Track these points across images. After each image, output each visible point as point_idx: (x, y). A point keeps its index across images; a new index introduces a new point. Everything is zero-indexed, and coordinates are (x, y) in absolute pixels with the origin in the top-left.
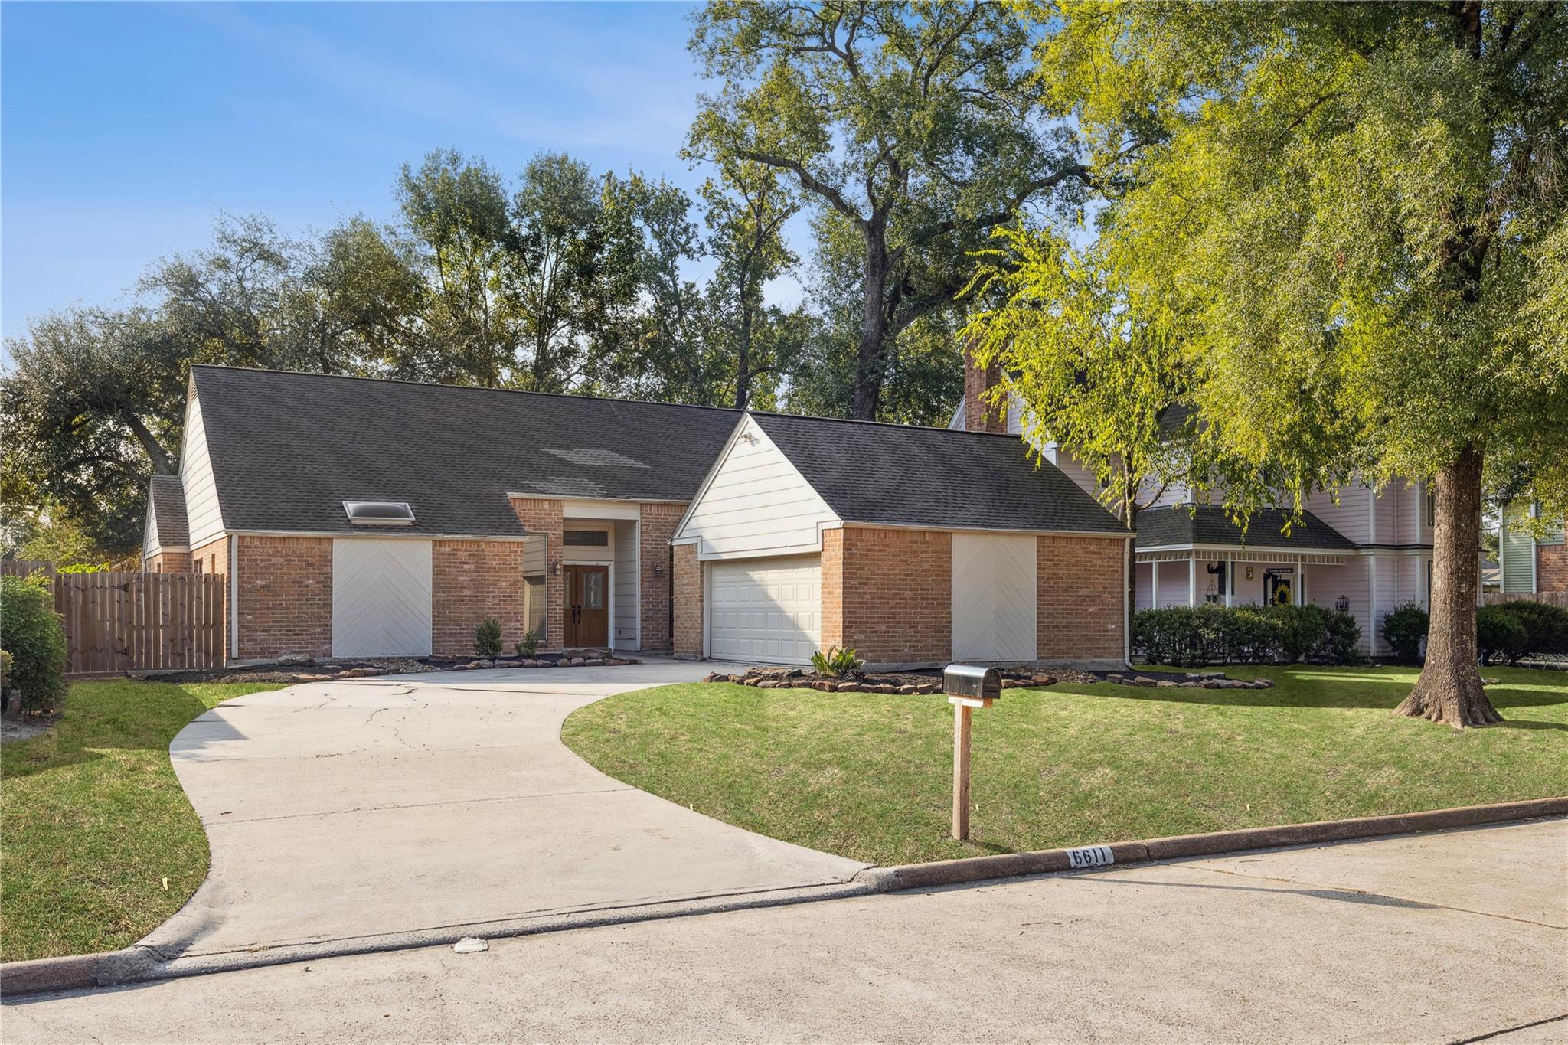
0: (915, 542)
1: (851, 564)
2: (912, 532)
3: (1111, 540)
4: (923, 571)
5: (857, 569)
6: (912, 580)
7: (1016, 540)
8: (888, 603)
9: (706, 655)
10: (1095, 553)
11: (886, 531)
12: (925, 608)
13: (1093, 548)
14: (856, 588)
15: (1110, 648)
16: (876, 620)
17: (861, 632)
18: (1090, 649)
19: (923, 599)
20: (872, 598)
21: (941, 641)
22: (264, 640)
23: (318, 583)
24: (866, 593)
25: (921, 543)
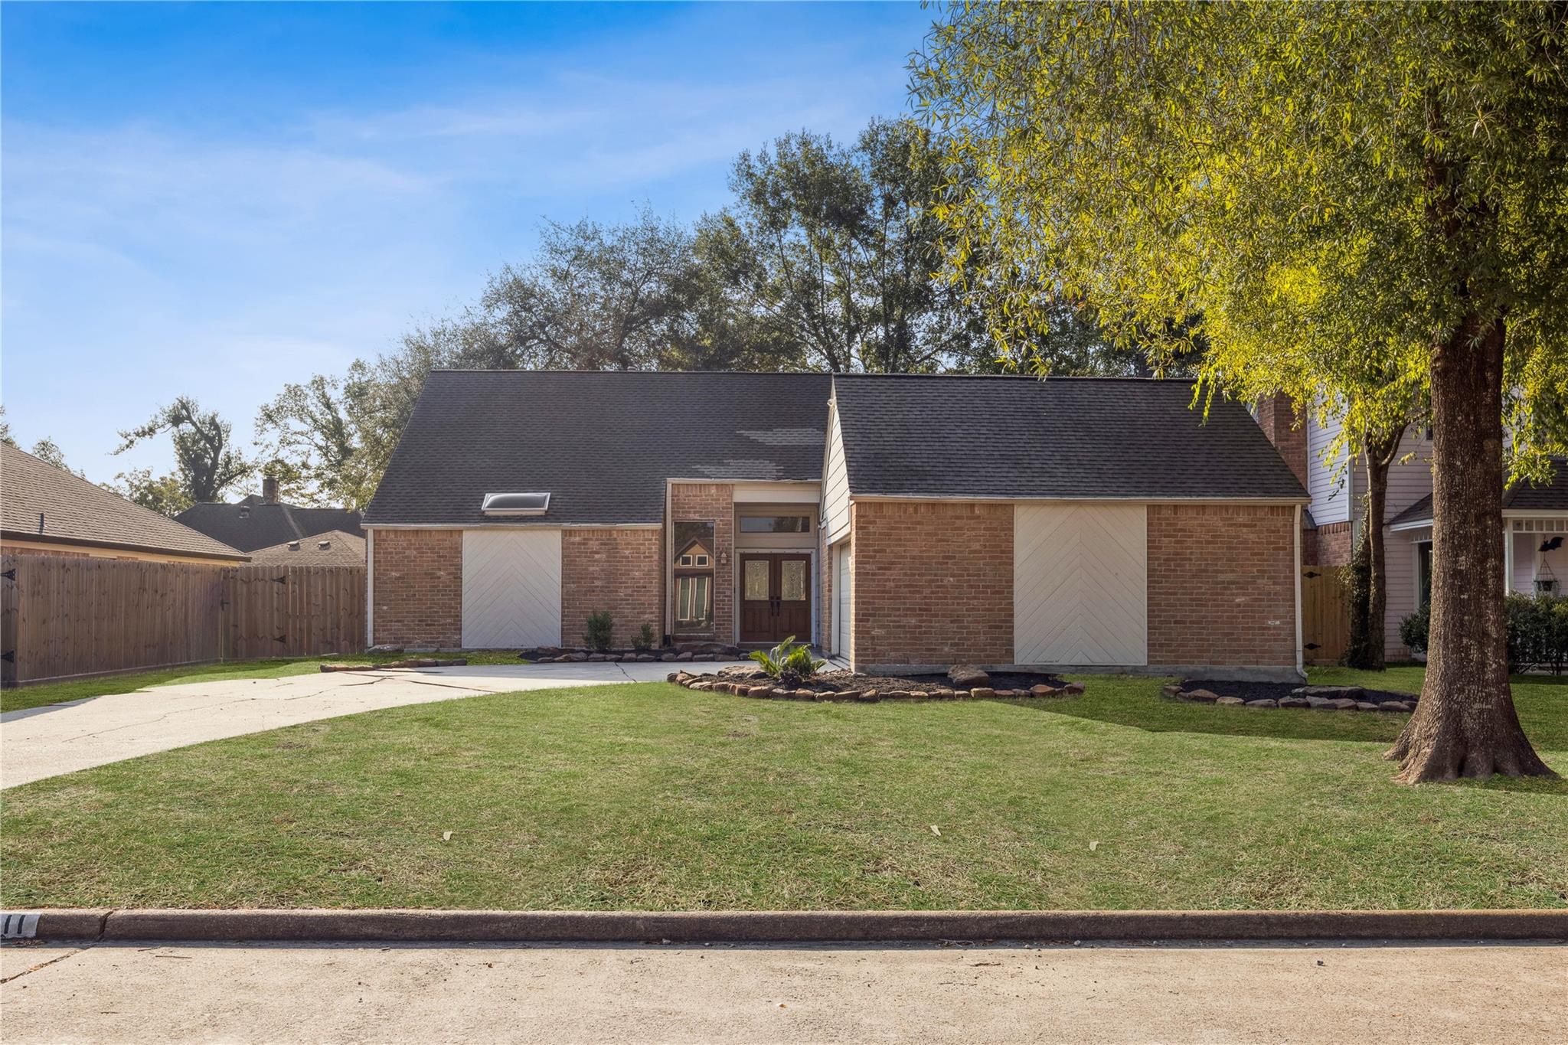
0: (957, 518)
1: (866, 545)
2: (954, 505)
3: (1272, 508)
4: (971, 552)
5: (875, 551)
6: (955, 564)
7: (1114, 510)
8: (919, 592)
9: (834, 651)
10: (1245, 526)
11: (917, 506)
12: (975, 598)
13: (1242, 518)
14: (874, 574)
15: (1271, 652)
16: (901, 612)
17: (880, 627)
18: (1238, 652)
19: (972, 587)
20: (897, 586)
21: (997, 639)
22: (398, 630)
23: (449, 574)
24: (888, 580)
25: (969, 518)
